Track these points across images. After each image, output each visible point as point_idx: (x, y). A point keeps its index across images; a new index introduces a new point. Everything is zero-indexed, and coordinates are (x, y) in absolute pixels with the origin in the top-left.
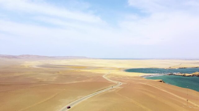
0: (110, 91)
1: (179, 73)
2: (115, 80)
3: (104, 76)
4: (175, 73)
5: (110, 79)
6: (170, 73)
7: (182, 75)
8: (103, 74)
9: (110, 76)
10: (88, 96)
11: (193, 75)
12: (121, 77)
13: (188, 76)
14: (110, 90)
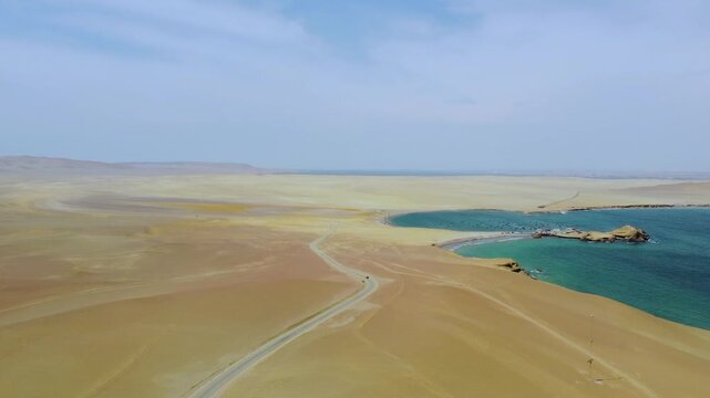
0: (336, 325)
1: (570, 229)
2: (352, 262)
3: (313, 246)
4: (557, 231)
5: (338, 259)
6: (539, 231)
7: (580, 236)
8: (311, 237)
9: (337, 244)
10: (257, 351)
11: (616, 238)
12: (376, 250)
13: (599, 241)
14: (336, 318)
